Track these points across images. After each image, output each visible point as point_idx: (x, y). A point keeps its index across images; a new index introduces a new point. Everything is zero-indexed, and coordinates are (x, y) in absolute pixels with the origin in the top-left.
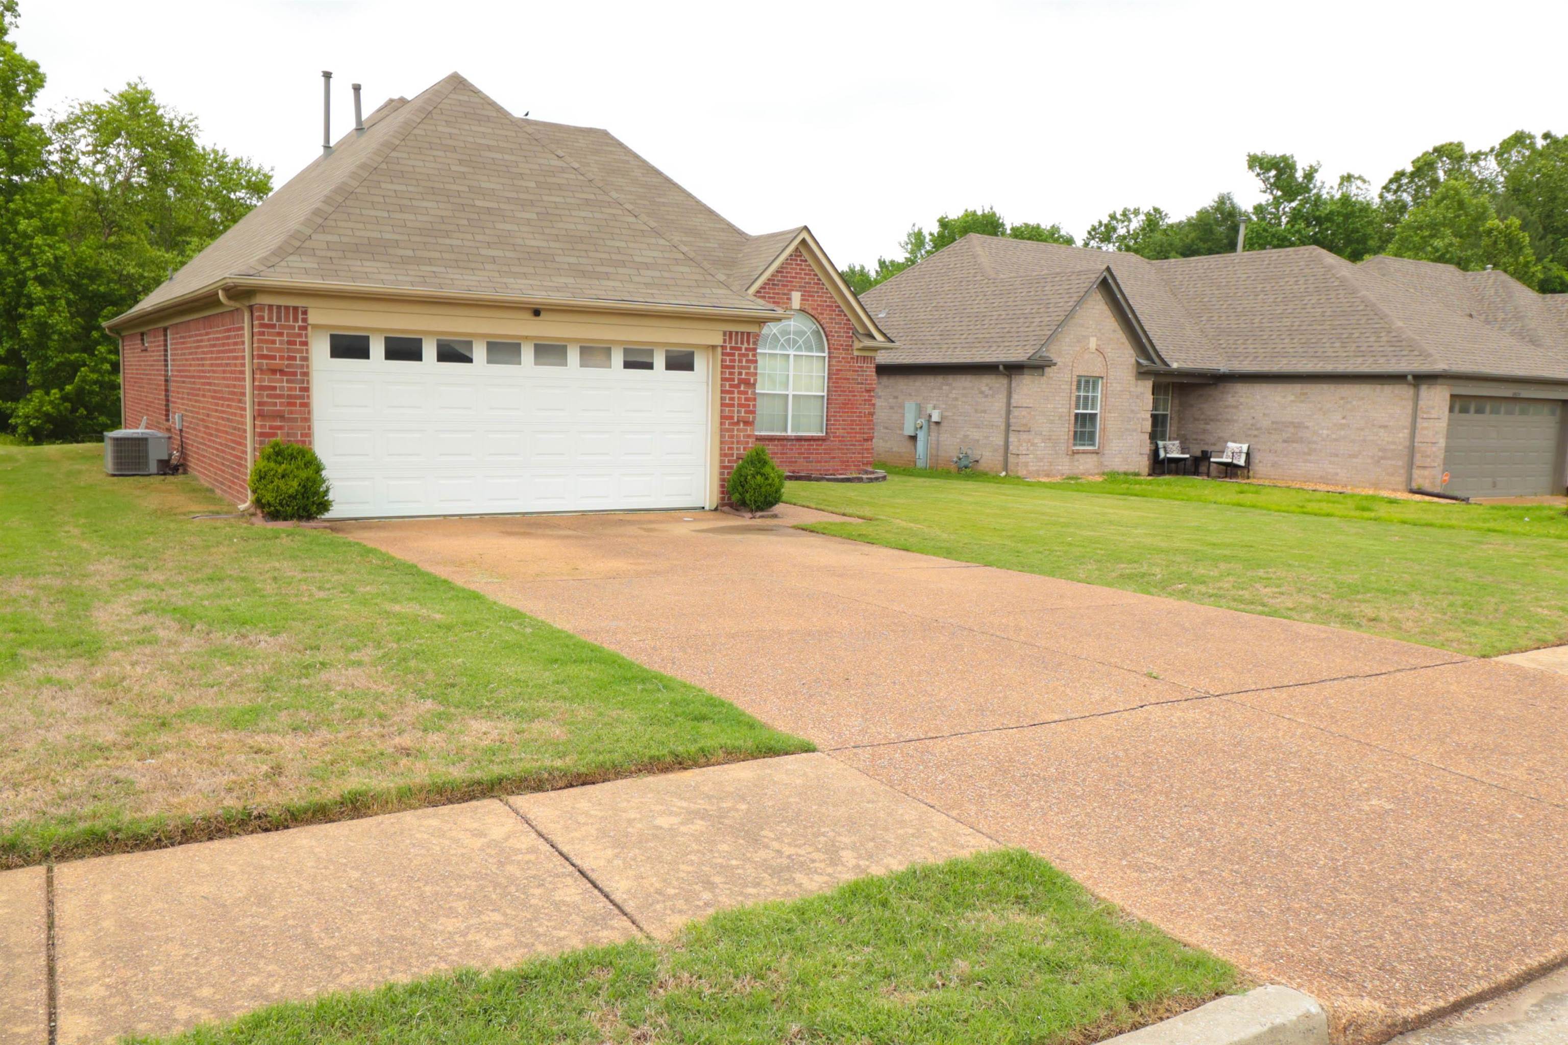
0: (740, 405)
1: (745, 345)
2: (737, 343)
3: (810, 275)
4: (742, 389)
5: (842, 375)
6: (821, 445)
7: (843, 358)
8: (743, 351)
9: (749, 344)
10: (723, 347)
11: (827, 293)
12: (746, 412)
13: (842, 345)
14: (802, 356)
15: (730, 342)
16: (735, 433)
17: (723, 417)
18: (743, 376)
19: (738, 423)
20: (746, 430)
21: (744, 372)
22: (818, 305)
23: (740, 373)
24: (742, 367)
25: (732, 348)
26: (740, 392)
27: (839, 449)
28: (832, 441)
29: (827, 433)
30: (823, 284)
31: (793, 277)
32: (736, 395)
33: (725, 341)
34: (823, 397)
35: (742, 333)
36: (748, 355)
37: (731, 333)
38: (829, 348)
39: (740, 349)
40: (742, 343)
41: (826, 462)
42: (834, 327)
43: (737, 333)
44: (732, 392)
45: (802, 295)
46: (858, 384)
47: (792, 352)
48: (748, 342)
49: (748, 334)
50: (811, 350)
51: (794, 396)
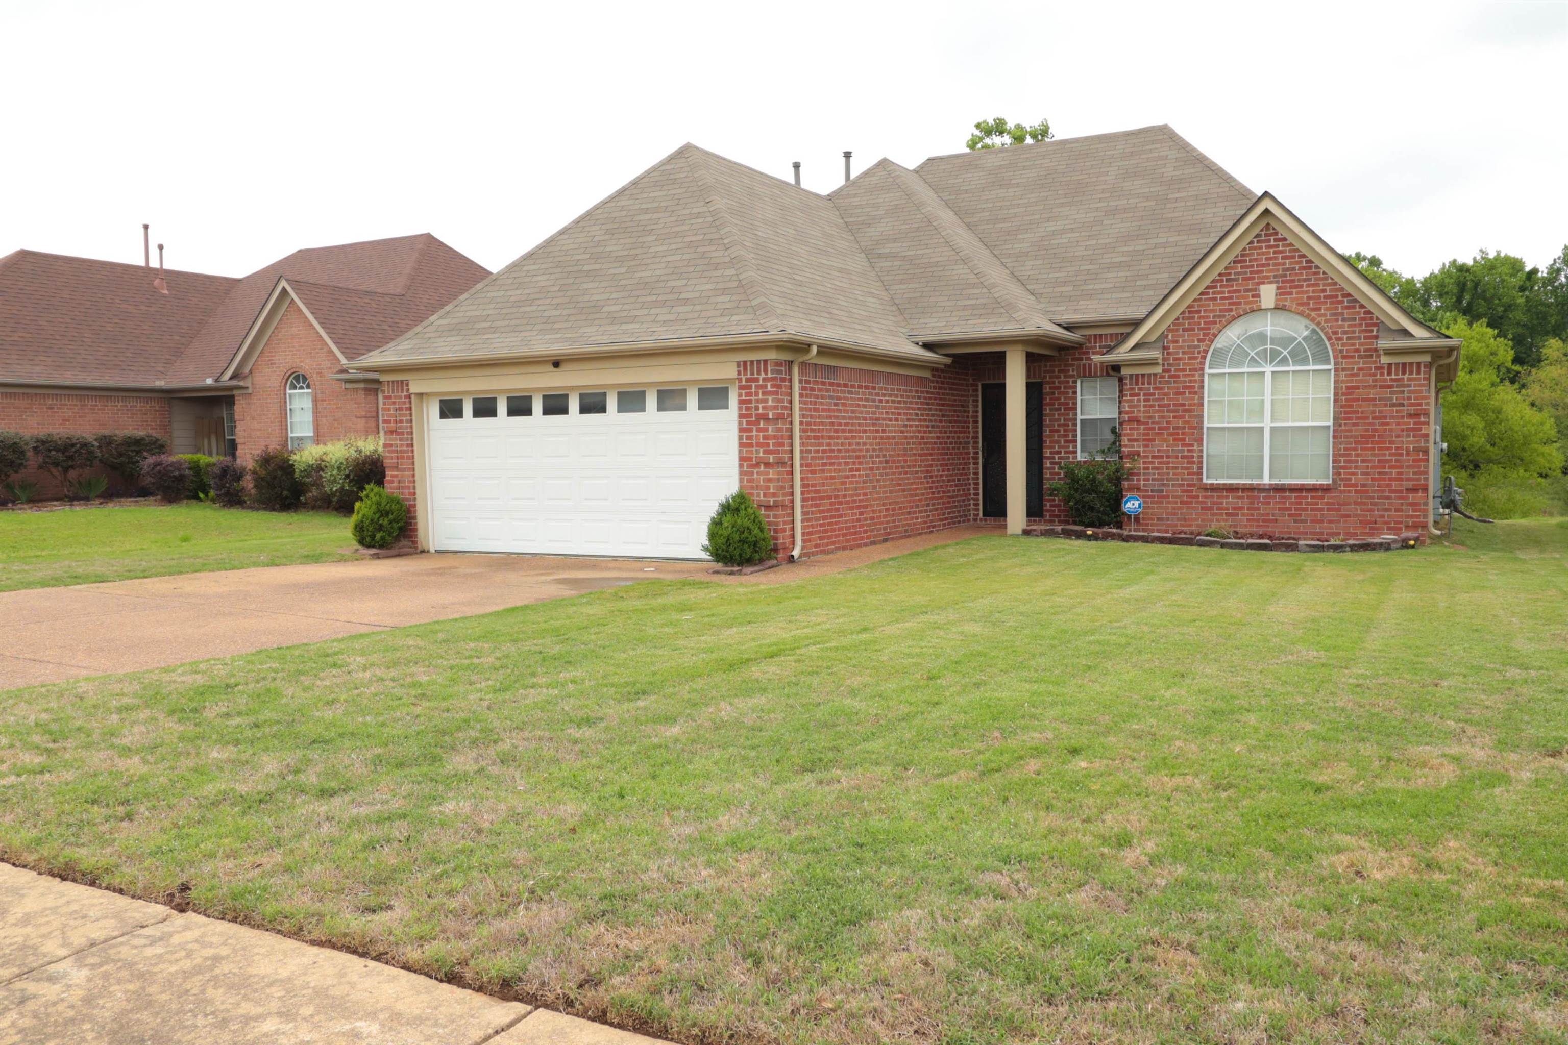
0: (759, 445)
1: (763, 375)
2: (752, 374)
3: (1293, 257)
4: (761, 425)
5: (1361, 393)
6: (1323, 498)
7: (1360, 369)
8: (761, 382)
9: (766, 373)
10: (740, 380)
11: (1326, 279)
12: (765, 452)
13: (1357, 350)
14: (1288, 372)
15: (745, 374)
16: (755, 476)
17: (742, 459)
18: (761, 411)
19: (757, 465)
20: (768, 473)
21: (760, 406)
22: (1309, 298)
23: (757, 408)
24: (758, 401)
25: (748, 380)
26: (759, 430)
27: (1356, 503)
28: (1341, 492)
29: (1333, 480)
30: (1317, 267)
31: (1263, 265)
32: (754, 433)
33: (739, 373)
34: (1328, 427)
35: (759, 362)
36: (766, 386)
37: (745, 363)
38: (1335, 357)
39: (757, 380)
40: (759, 373)
41: (1330, 522)
42: (1341, 326)
43: (752, 362)
44: (751, 430)
45: (1278, 288)
46: (1394, 405)
47: (1268, 369)
48: (766, 372)
49: (766, 361)
50: (1305, 361)
51: (1273, 429)
